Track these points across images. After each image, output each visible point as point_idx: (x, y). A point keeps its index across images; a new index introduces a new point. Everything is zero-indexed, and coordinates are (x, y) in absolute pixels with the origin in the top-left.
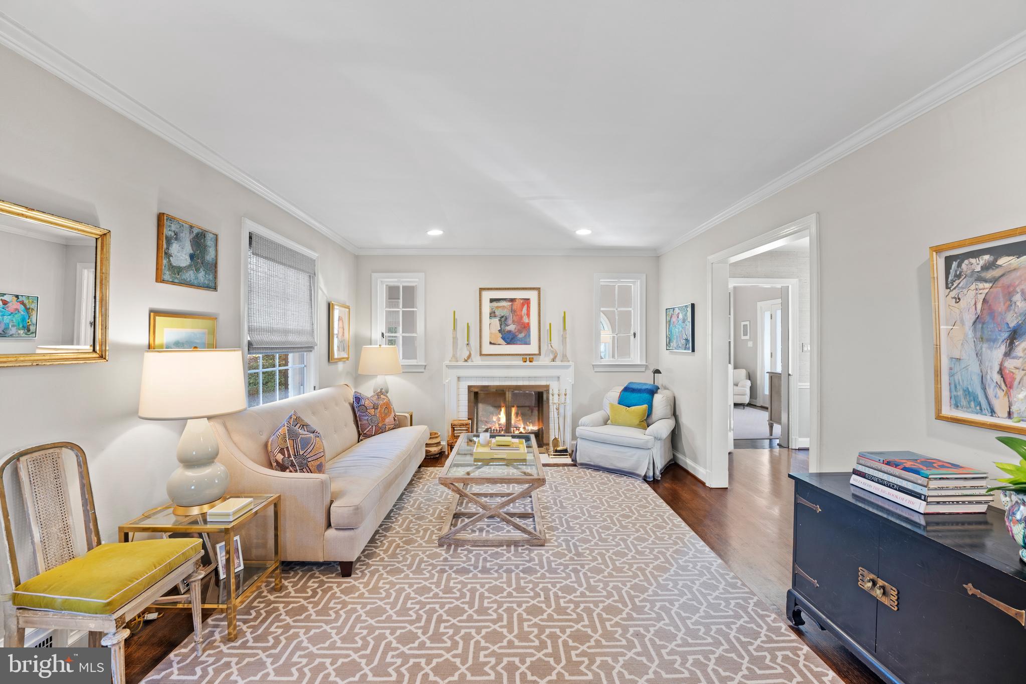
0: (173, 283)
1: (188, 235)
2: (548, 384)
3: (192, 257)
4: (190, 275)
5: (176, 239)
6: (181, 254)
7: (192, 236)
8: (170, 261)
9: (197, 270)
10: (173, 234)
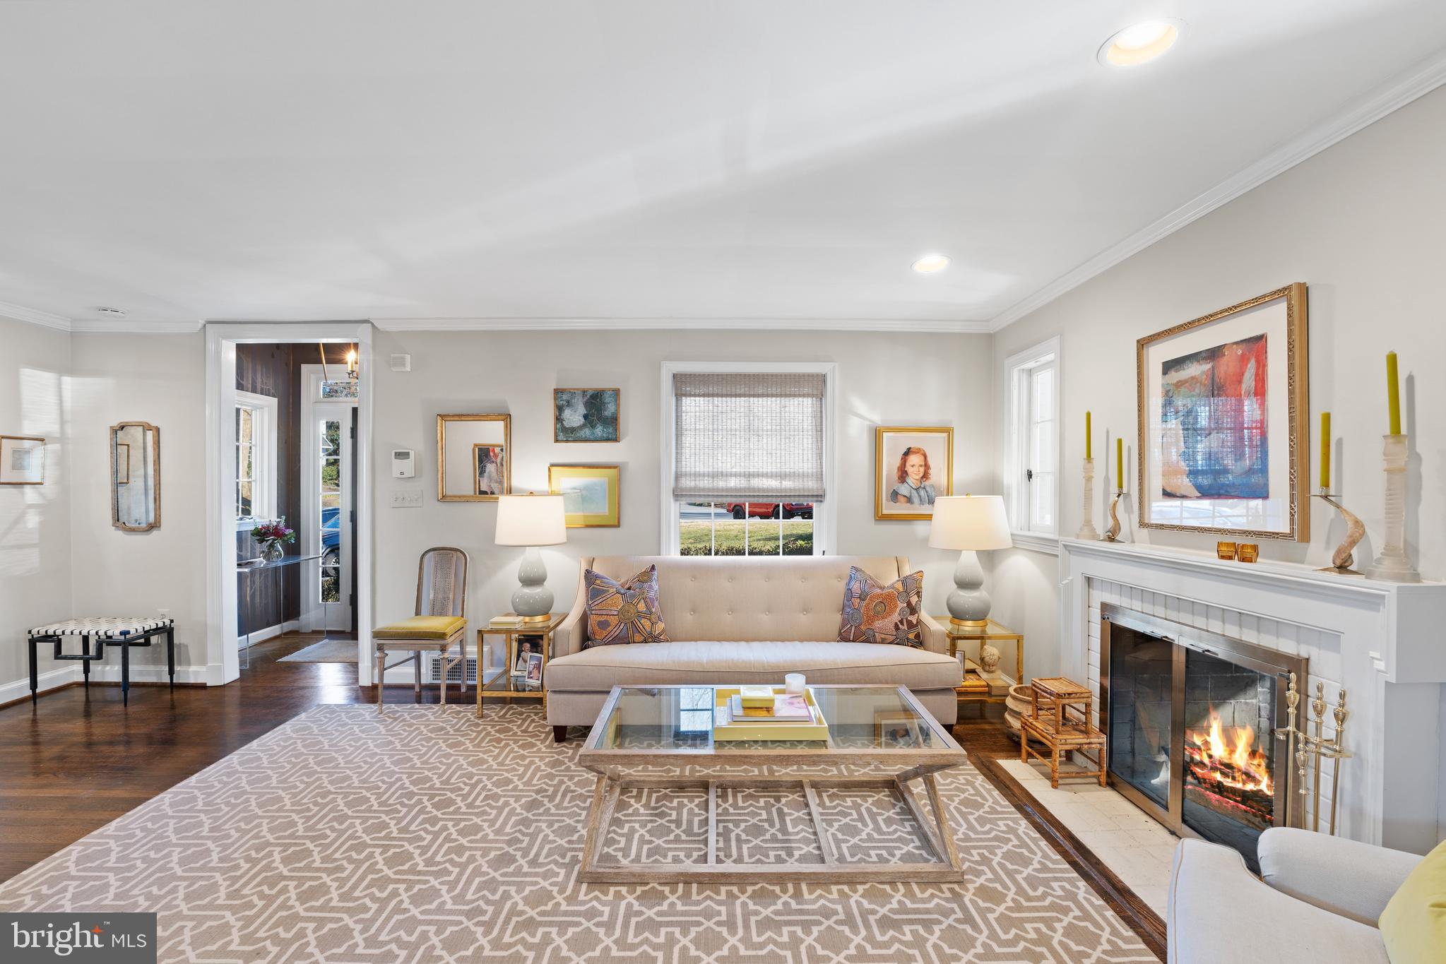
0: (567, 441)
1: (581, 399)
2: (1304, 655)
3: (585, 417)
4: (587, 432)
5: (568, 406)
6: (574, 417)
7: (586, 399)
8: (562, 424)
9: (593, 427)
10: (564, 403)
